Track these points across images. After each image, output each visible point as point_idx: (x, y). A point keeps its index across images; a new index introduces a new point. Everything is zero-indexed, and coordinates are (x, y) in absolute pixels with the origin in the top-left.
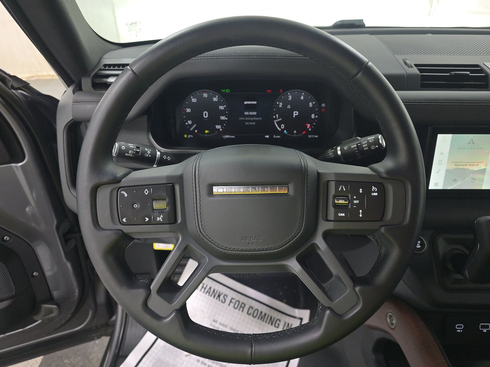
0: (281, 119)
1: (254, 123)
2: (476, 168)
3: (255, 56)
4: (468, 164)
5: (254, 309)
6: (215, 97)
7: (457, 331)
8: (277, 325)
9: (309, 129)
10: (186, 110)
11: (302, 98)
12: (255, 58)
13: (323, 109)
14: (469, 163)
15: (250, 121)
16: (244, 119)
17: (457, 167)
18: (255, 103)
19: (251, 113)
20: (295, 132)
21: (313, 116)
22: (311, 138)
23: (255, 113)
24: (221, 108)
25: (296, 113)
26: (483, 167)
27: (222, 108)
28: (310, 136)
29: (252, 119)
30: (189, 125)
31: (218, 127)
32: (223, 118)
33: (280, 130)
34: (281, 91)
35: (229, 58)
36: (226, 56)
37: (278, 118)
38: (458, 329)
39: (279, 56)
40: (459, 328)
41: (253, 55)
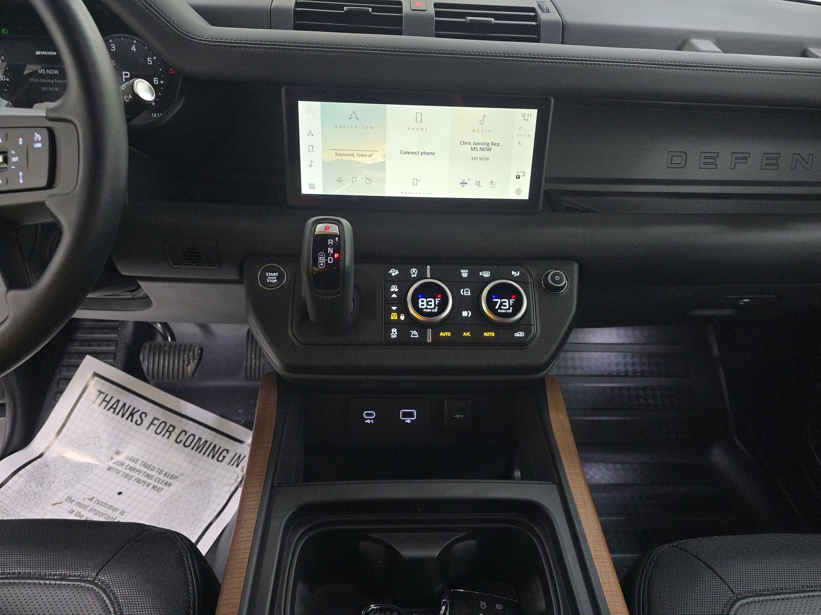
2: (369, 161)
4: (355, 153)
5: (188, 434)
7: (366, 421)
8: (221, 458)
11: (134, 48)
14: (358, 152)
16: (38, 81)
17: (339, 157)
18: (55, 53)
19: (49, 72)
26: (380, 160)
38: (367, 419)
40: (369, 418)
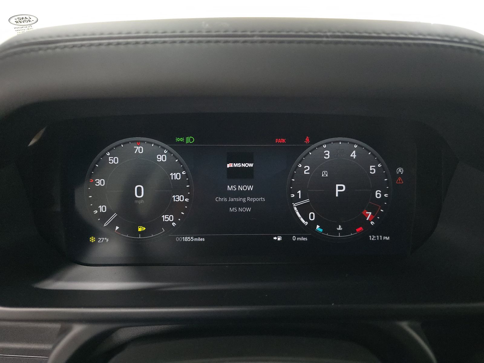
0: (307, 201)
1: (249, 210)
3: (253, 36)
6: (162, 153)
9: (369, 221)
10: (95, 182)
11: (354, 155)
12: (252, 42)
13: (400, 179)
15: (241, 204)
16: (225, 200)
18: (251, 165)
19: (240, 188)
20: (340, 228)
21: (378, 194)
22: (376, 241)
23: (251, 188)
24: (176, 176)
25: (340, 188)
27: (176, 178)
28: (372, 238)
29: (244, 200)
30: (100, 214)
31: (167, 218)
32: (179, 198)
33: (306, 223)
34: (307, 139)
35: (174, 42)
36: (166, 37)
37: (302, 199)
39: (332, 36)
41: (249, 33)
